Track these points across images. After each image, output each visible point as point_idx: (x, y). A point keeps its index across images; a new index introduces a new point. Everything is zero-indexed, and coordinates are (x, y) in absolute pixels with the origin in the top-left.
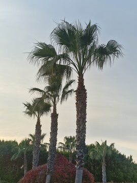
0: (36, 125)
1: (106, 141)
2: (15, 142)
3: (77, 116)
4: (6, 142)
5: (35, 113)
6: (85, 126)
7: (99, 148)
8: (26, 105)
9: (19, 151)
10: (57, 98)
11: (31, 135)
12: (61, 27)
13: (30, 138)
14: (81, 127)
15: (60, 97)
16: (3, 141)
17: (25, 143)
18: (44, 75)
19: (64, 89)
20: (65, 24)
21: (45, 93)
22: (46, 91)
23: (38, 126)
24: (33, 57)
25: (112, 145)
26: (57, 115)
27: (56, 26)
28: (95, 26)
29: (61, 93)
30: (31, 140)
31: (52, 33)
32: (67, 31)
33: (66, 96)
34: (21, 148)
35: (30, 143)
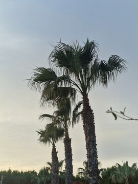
0: (52, 153)
1: (127, 162)
2: (34, 172)
3: (86, 139)
4: (25, 173)
5: (49, 140)
6: (96, 149)
7: (121, 171)
8: (39, 133)
9: (39, 181)
10: (68, 122)
11: (49, 163)
12: (58, 49)
13: (49, 166)
14: (91, 152)
15: (71, 120)
16: (22, 172)
17: (44, 172)
18: (47, 100)
19: (74, 112)
20: (62, 46)
21: (55, 118)
22: (55, 115)
23: (54, 153)
24: (34, 83)
25: (134, 165)
26: (70, 140)
27: (53, 49)
28: (92, 43)
29: (71, 116)
30: (49, 168)
31: (50, 56)
32: (65, 53)
33: (77, 118)
34: (40, 178)
35: (49, 171)
